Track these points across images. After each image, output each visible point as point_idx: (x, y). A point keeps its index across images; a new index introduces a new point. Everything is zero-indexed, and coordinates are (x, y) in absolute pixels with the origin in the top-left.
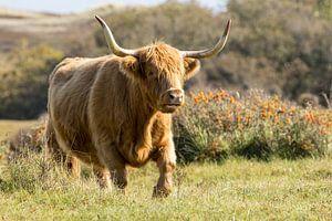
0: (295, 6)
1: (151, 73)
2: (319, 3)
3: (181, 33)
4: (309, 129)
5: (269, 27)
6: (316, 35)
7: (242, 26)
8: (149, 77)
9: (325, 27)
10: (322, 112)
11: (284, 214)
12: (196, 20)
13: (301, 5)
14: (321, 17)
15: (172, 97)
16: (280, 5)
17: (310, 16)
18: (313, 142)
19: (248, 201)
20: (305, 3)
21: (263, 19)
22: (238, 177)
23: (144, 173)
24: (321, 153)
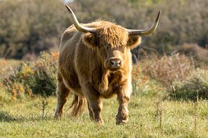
3: (45, 14)
6: (129, 18)
7: (83, 11)
9: (135, 14)
11: (109, 130)
12: (54, 7)
14: (132, 7)
15: (113, 63)
17: (126, 6)
19: (86, 121)
21: (96, 7)
23: (21, 102)
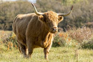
0: (56, 2)
1: (48, 21)
2: (63, 1)
3: (22, 9)
4: (60, 38)
5: (48, 8)
6: (62, 10)
7: (41, 7)
8: (47, 22)
10: (64, 33)
13: (58, 1)
14: (64, 5)
15: (54, 29)
16: (52, 1)
17: (61, 5)
18: (61, 42)
19: (42, 59)
20: (59, 1)
21: (47, 5)
22: (39, 52)
23: (11, 51)
24: (64, 45)
